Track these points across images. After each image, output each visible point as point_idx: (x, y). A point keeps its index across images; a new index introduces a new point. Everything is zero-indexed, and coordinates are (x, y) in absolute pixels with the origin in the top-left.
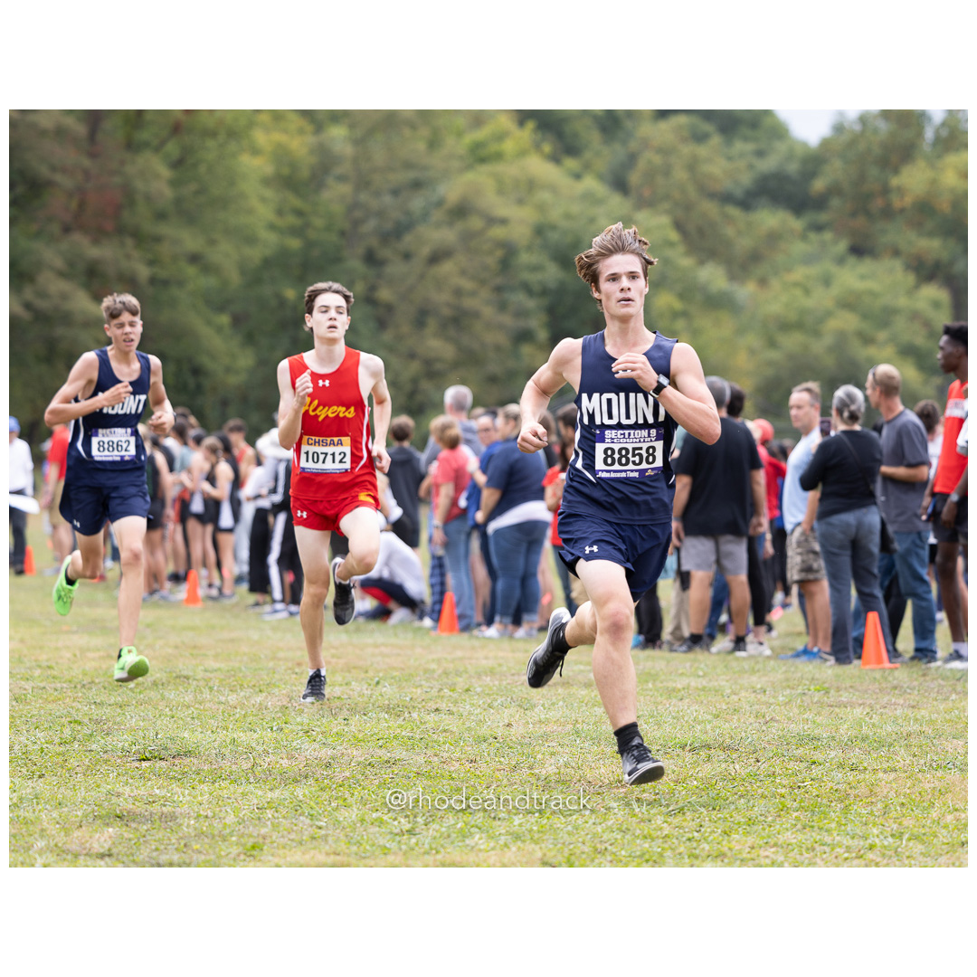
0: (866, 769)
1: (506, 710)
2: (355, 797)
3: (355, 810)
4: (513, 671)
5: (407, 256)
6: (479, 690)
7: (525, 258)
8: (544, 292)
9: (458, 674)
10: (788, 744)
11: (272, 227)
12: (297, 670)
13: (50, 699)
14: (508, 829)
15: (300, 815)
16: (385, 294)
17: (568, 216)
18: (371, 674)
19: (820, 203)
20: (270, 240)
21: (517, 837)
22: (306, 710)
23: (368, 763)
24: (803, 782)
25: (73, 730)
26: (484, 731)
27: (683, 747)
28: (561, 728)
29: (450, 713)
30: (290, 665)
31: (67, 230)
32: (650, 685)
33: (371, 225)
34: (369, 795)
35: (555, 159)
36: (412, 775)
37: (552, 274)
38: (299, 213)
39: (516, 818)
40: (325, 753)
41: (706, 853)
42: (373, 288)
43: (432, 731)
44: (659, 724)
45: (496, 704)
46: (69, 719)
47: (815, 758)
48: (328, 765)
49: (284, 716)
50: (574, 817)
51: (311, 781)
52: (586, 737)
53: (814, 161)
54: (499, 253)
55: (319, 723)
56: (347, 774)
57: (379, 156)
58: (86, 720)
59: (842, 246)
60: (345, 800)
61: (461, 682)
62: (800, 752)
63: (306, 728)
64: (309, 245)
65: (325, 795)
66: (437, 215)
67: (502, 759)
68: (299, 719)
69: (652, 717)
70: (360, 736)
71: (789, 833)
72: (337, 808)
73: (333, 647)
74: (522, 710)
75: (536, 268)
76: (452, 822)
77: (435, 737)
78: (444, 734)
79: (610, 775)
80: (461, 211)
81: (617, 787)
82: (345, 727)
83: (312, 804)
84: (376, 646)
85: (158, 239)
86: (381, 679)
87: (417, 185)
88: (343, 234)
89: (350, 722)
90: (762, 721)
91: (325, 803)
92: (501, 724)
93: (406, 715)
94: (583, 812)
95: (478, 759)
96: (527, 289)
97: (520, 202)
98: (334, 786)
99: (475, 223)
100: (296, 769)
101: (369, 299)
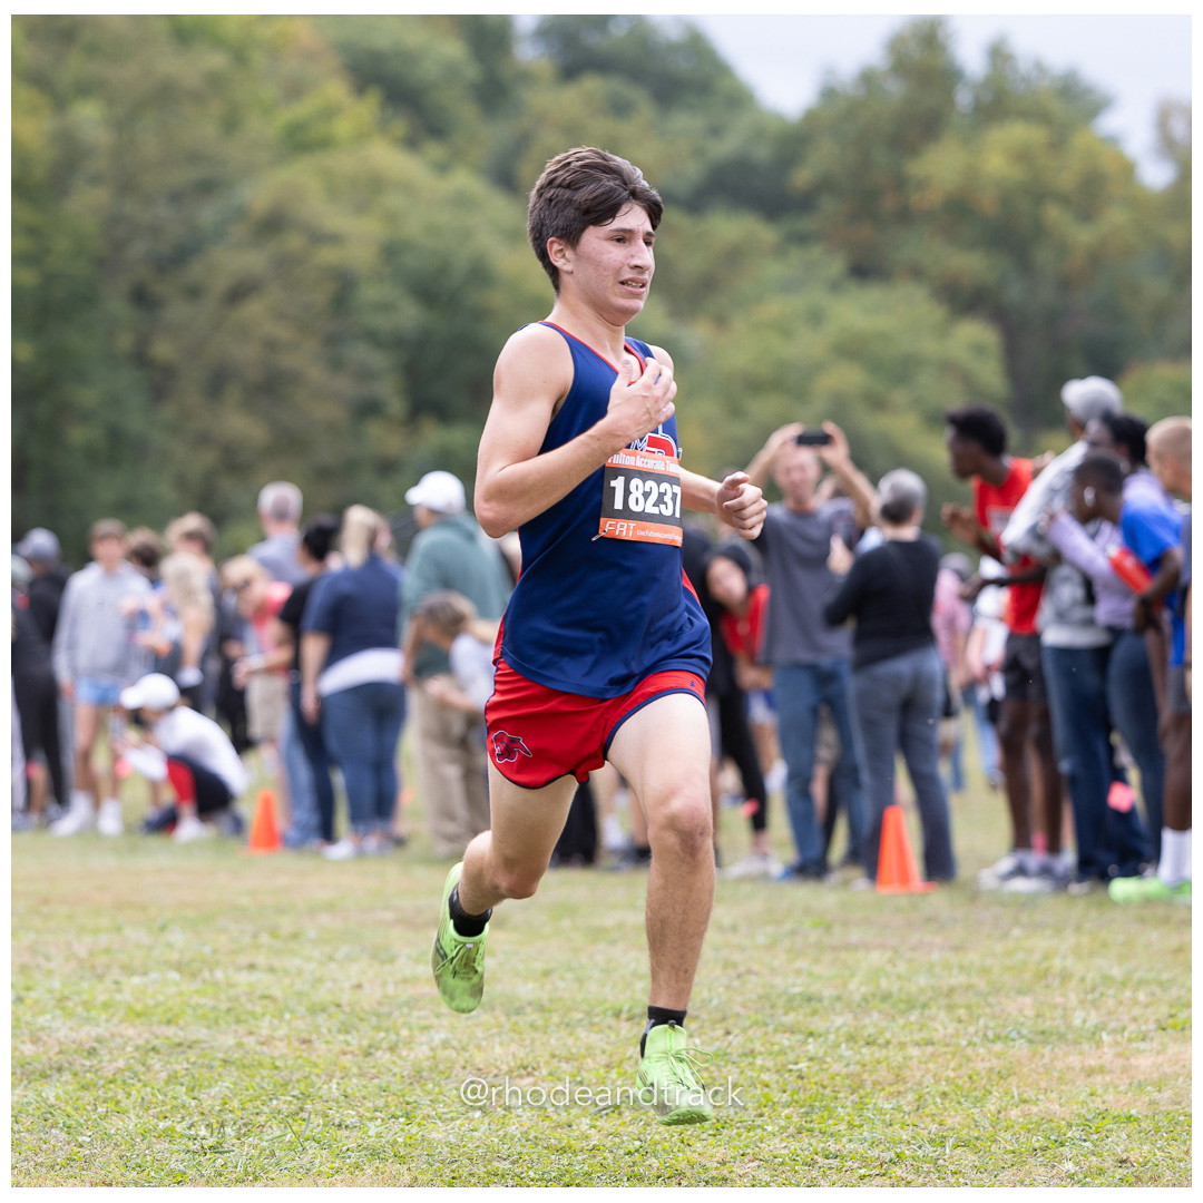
0: (888, 1043)
1: (354, 965)
2: (132, 1099)
3: (133, 1117)
5: (194, 293)
6: (312, 934)
7: (370, 293)
8: (396, 342)
9: (281, 910)
10: (773, 1007)
14: (360, 1142)
15: (52, 1127)
16: (163, 350)
17: (432, 230)
18: (152, 913)
19: (804, 203)
21: (375, 1154)
23: (150, 1046)
24: (796, 1064)
26: (322, 995)
27: (617, 1014)
29: (272, 970)
30: (34, 902)
32: (566, 923)
33: (138, 249)
34: (153, 1095)
35: (411, 143)
36: (217, 1063)
37: (408, 316)
39: (371, 1125)
40: (86, 1033)
41: (654, 1172)
42: (143, 342)
44: (580, 981)
45: (338, 955)
47: (813, 1027)
48: (92, 1052)
49: (26, 979)
50: (458, 1122)
51: (67, 1076)
53: (795, 140)
54: (331, 287)
55: (77, 988)
56: (121, 1063)
57: (149, 144)
59: (836, 266)
60: (118, 1103)
61: (286, 924)
62: (790, 1018)
64: (50, 278)
65: (88, 1097)
66: (238, 232)
67: (349, 1038)
68: (47, 983)
69: (570, 969)
70: (139, 1007)
71: (777, 1141)
72: (105, 1116)
74: (378, 963)
75: (385, 307)
76: (278, 1133)
77: (249, 1007)
78: (265, 1002)
79: (510, 1058)
80: (273, 225)
81: (521, 1077)
82: (115, 994)
83: (69, 1110)
84: (161, 872)
87: (207, 188)
88: (99, 263)
89: (124, 986)
90: (732, 973)
91: (89, 1108)
92: (347, 985)
93: (206, 974)
94: (470, 1114)
95: (314, 1037)
96: (373, 338)
97: (362, 208)
98: (101, 1082)
99: (294, 242)
100: (44, 1059)
101: (140, 359)
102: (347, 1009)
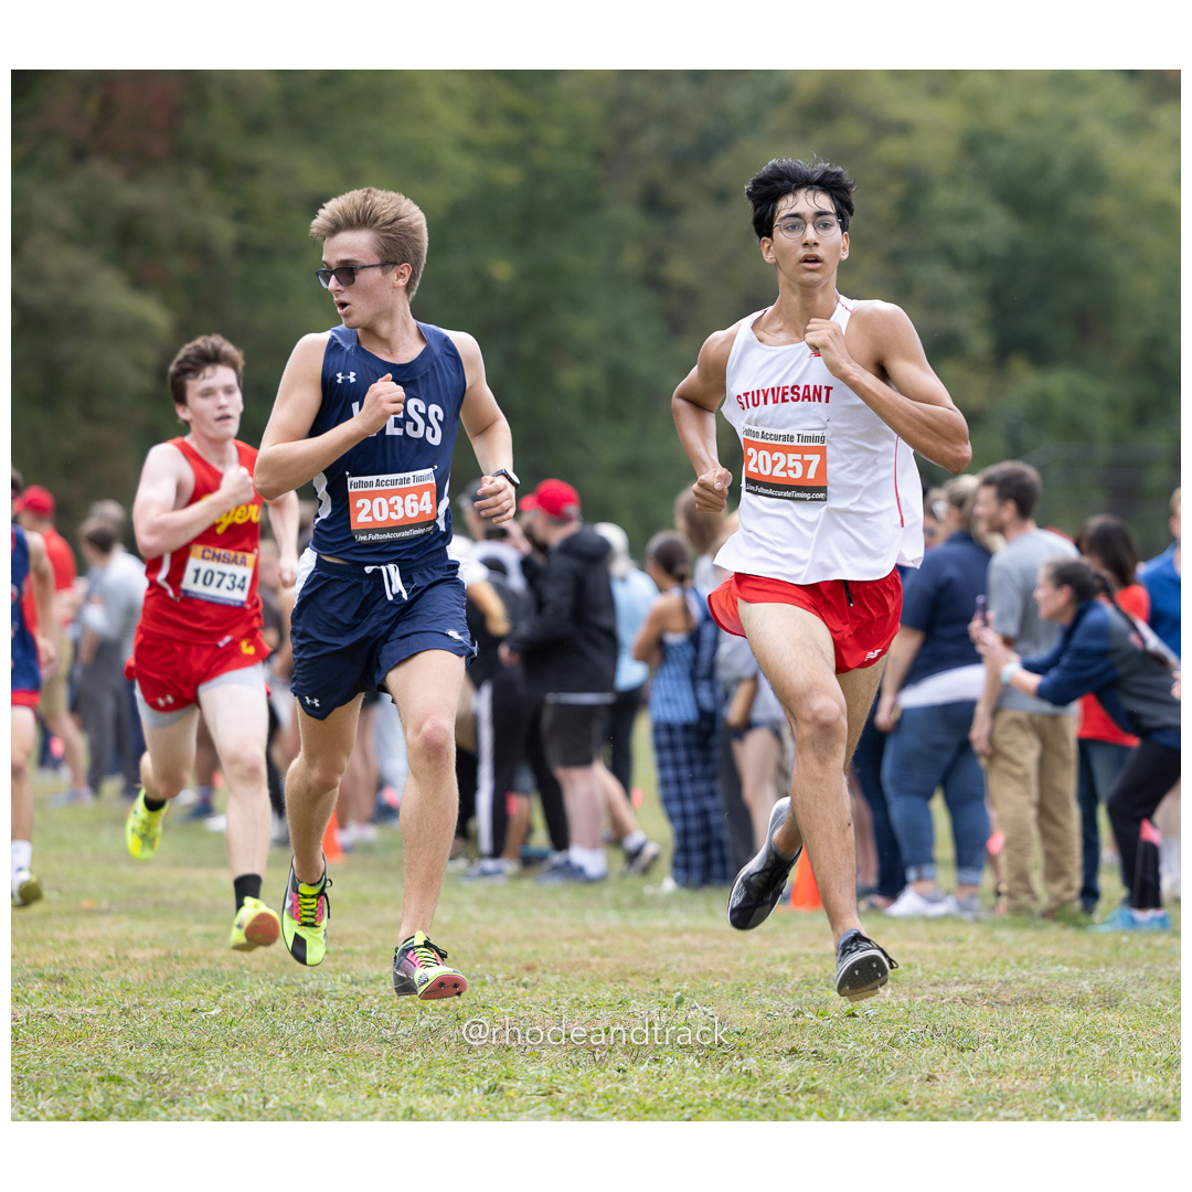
1: (925, 1051)
4: (936, 978)
7: (944, 197)
8: (981, 262)
11: (466, 146)
12: (525, 979)
13: (62, 1037)
16: (680, 269)
17: (1025, 117)
18: (665, 985)
20: (464, 170)
22: (545, 1054)
25: (107, 1095)
28: (1028, 1083)
29: (818, 1056)
30: (512, 968)
31: (79, 154)
33: (651, 139)
37: (997, 227)
38: (516, 118)
42: (657, 257)
43: (783, 1091)
45: (903, 1040)
46: (97, 1074)
49: (505, 1064)
52: (1076, 1100)
54: (896, 189)
55: (571, 1078)
58: (131, 1075)
63: (545, 1086)
64: (537, 177)
66: (779, 118)
68: (532, 1071)
70: (649, 1101)
73: (592, 936)
74: (955, 1051)
75: (965, 217)
78: (815, 1096)
80: (823, 110)
82: (619, 1085)
84: (676, 933)
85: (250, 171)
86: (686, 994)
88: (600, 156)
89: (630, 1074)
92: (915, 1077)
96: (950, 256)
101: (653, 281)
102: (916, 1108)
